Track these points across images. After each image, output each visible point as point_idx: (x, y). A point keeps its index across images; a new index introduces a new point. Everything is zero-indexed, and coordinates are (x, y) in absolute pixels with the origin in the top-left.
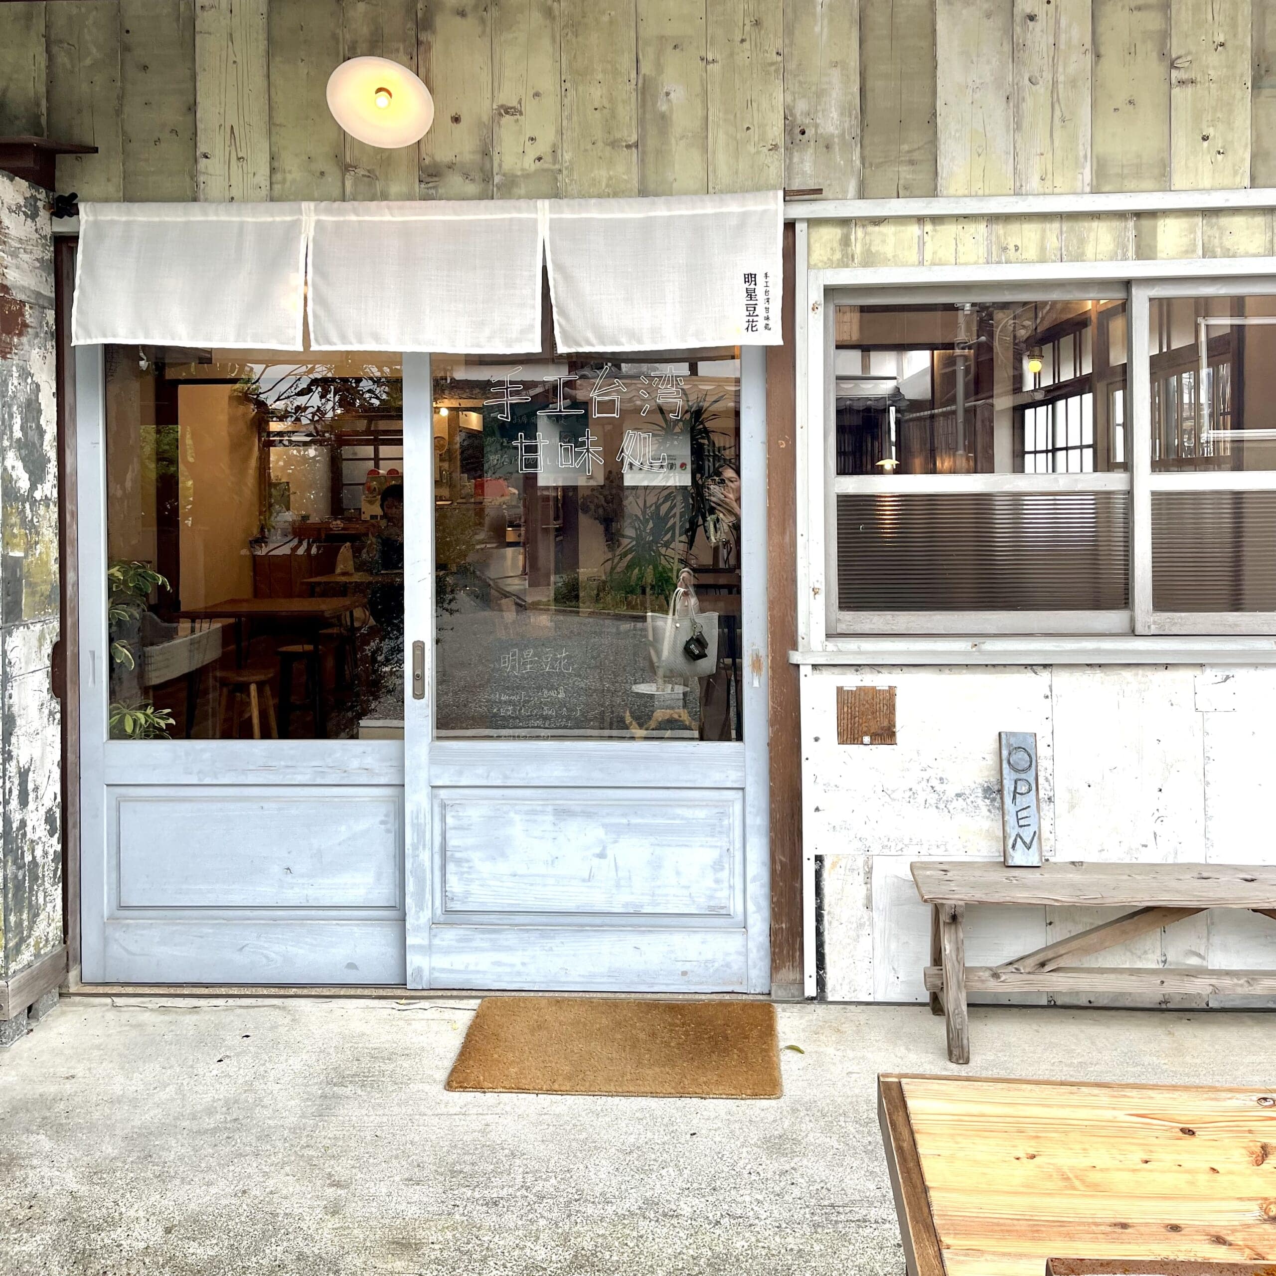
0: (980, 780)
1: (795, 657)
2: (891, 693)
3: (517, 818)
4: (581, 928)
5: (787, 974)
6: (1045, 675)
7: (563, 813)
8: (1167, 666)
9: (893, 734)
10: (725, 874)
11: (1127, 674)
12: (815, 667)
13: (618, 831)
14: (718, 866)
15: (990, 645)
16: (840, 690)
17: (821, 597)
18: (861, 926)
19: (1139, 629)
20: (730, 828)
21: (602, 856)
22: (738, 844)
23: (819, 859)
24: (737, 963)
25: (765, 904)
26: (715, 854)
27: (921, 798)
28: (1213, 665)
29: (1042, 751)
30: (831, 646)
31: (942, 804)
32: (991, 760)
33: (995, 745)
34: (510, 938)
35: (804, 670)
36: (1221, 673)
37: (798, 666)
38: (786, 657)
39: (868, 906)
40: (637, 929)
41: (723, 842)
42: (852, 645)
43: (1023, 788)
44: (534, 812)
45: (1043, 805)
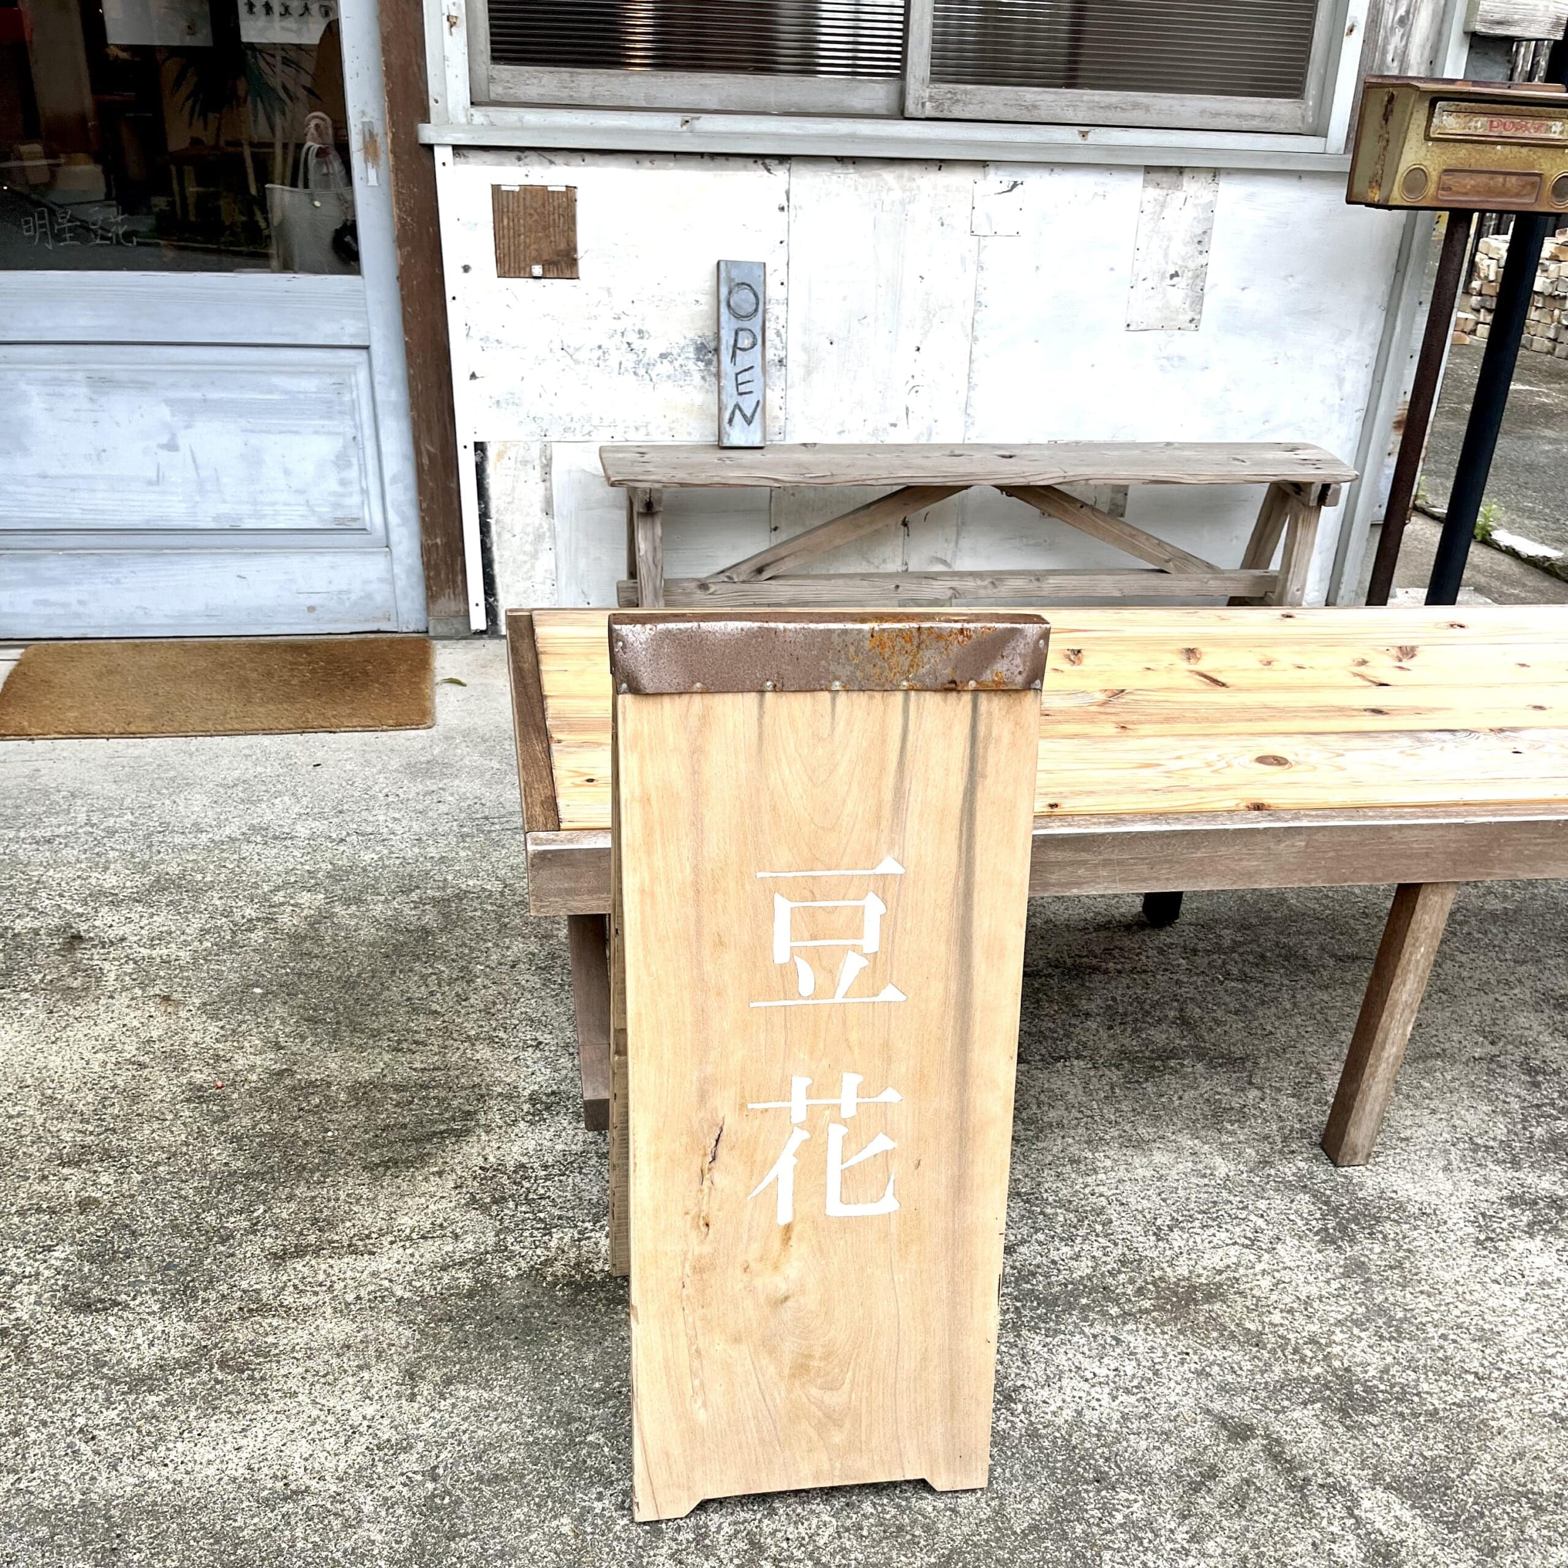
0: (691, 335)
1: (427, 133)
2: (569, 196)
3: (33, 390)
4: (158, 551)
5: (447, 604)
6: (780, 174)
7: (101, 383)
8: (941, 163)
9: (573, 262)
10: (353, 473)
11: (889, 176)
12: (458, 149)
13: (190, 410)
14: (341, 461)
15: (707, 123)
16: (496, 189)
17: (461, 32)
18: (539, 538)
19: (911, 108)
20: (354, 406)
21: (172, 446)
22: (368, 431)
23: (480, 447)
24: (381, 595)
25: (411, 513)
26: (337, 444)
27: (614, 358)
28: (999, 163)
29: (773, 291)
30: (479, 116)
31: (643, 369)
32: (706, 304)
33: (708, 283)
34: (53, 566)
35: (442, 155)
36: (1005, 177)
37: (430, 148)
38: (413, 134)
39: (548, 512)
40: (236, 551)
41: (346, 427)
42: (511, 115)
43: (745, 341)
44: (56, 381)
45: (773, 370)
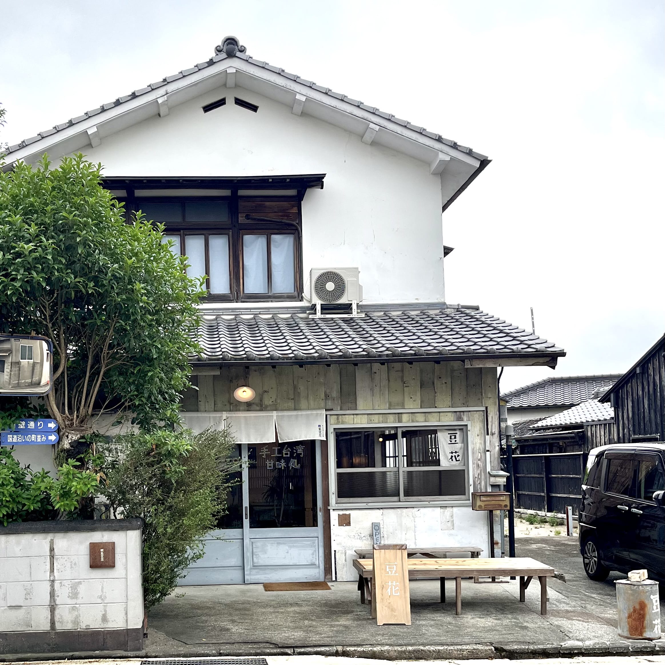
0: (369, 533)
1: (329, 508)
2: (349, 515)
3: (269, 545)
4: (283, 569)
5: (328, 577)
6: (381, 511)
7: (279, 544)
8: (406, 508)
9: (350, 524)
10: (314, 556)
11: (398, 510)
12: (333, 510)
13: (290, 547)
14: (313, 554)
15: (370, 504)
16: (339, 514)
17: (334, 495)
18: (344, 565)
19: (401, 500)
20: (315, 546)
21: (288, 553)
22: (317, 549)
23: (335, 551)
24: (317, 575)
25: (323, 562)
26: (312, 551)
27: (356, 537)
28: (416, 507)
29: (381, 526)
30: (337, 505)
31: (361, 538)
32: (371, 529)
33: (371, 526)
34: (267, 571)
35: (331, 511)
36: (417, 509)
37: (329, 510)
38: (327, 508)
39: (346, 561)
40: (296, 568)
41: (314, 549)
42: (341, 505)
43: (377, 534)
44: (272, 543)
45: (382, 538)
